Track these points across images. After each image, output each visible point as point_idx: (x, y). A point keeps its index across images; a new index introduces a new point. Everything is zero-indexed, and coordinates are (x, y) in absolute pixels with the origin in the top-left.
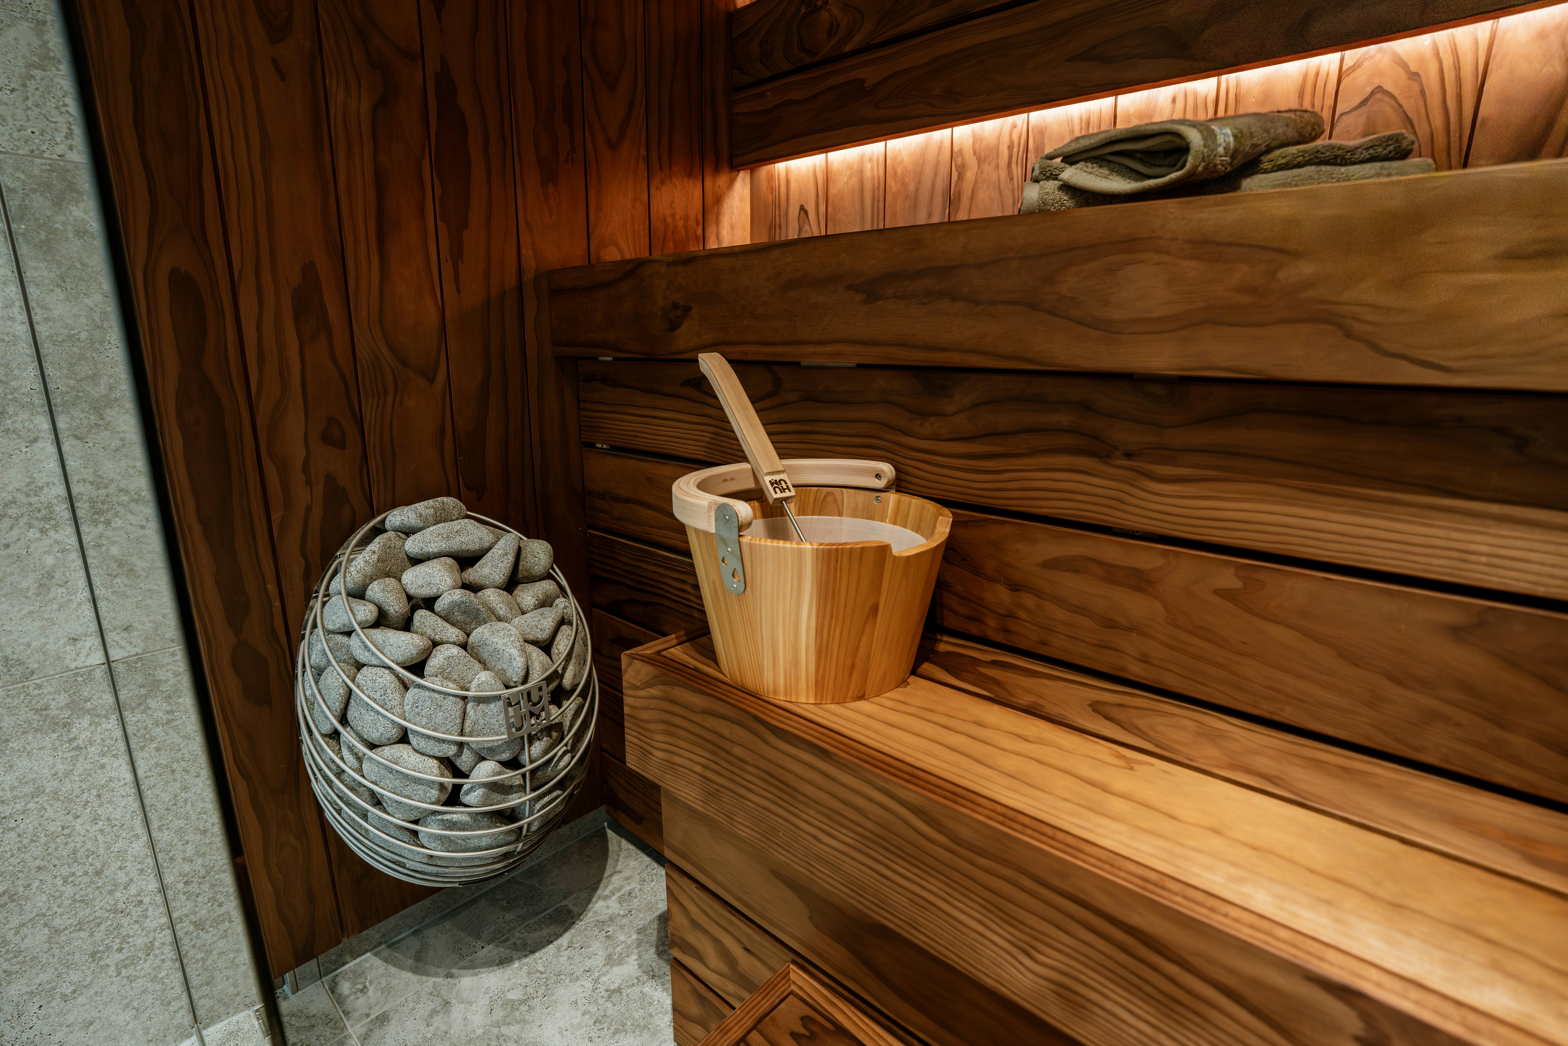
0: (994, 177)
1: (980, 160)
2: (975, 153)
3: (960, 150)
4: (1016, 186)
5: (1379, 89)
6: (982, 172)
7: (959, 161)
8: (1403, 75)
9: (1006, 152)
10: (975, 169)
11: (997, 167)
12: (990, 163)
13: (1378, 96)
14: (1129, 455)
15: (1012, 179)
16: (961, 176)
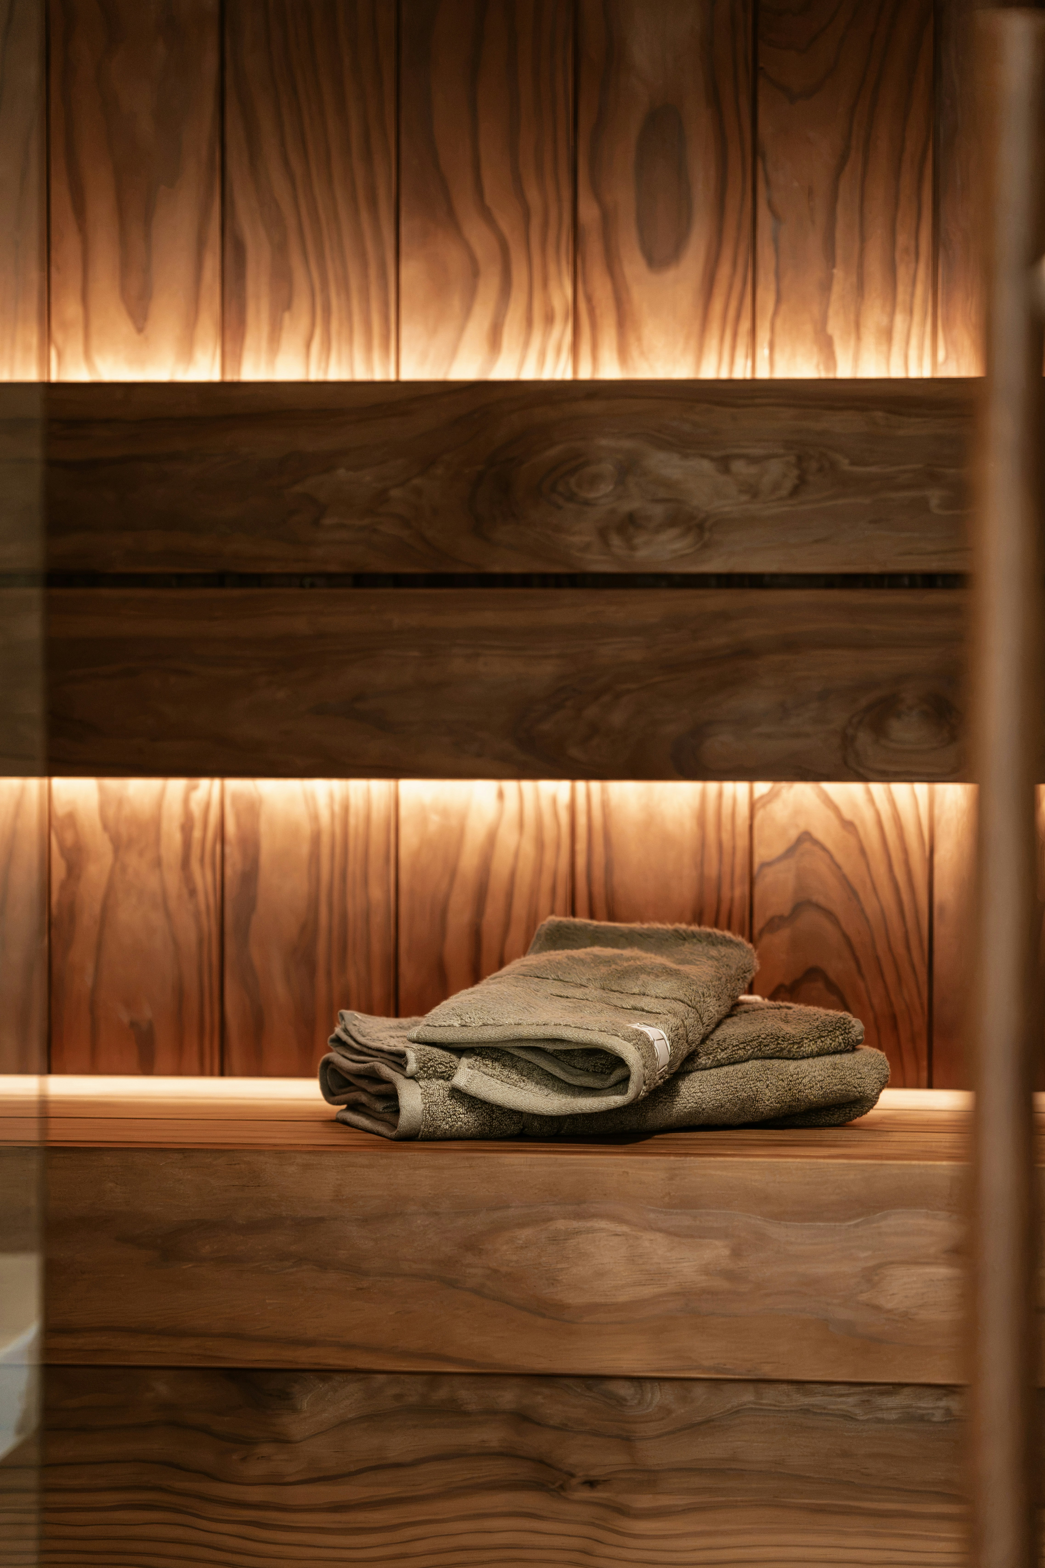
0: (153, 882)
1: (118, 844)
2: (105, 827)
3: (71, 818)
4: (203, 907)
5: (806, 837)
6: (124, 869)
7: (69, 838)
8: (835, 823)
9: (177, 837)
10: (108, 859)
11: (158, 863)
12: (141, 854)
13: (807, 845)
14: (591, 1484)
15: (193, 892)
16: (74, 870)
